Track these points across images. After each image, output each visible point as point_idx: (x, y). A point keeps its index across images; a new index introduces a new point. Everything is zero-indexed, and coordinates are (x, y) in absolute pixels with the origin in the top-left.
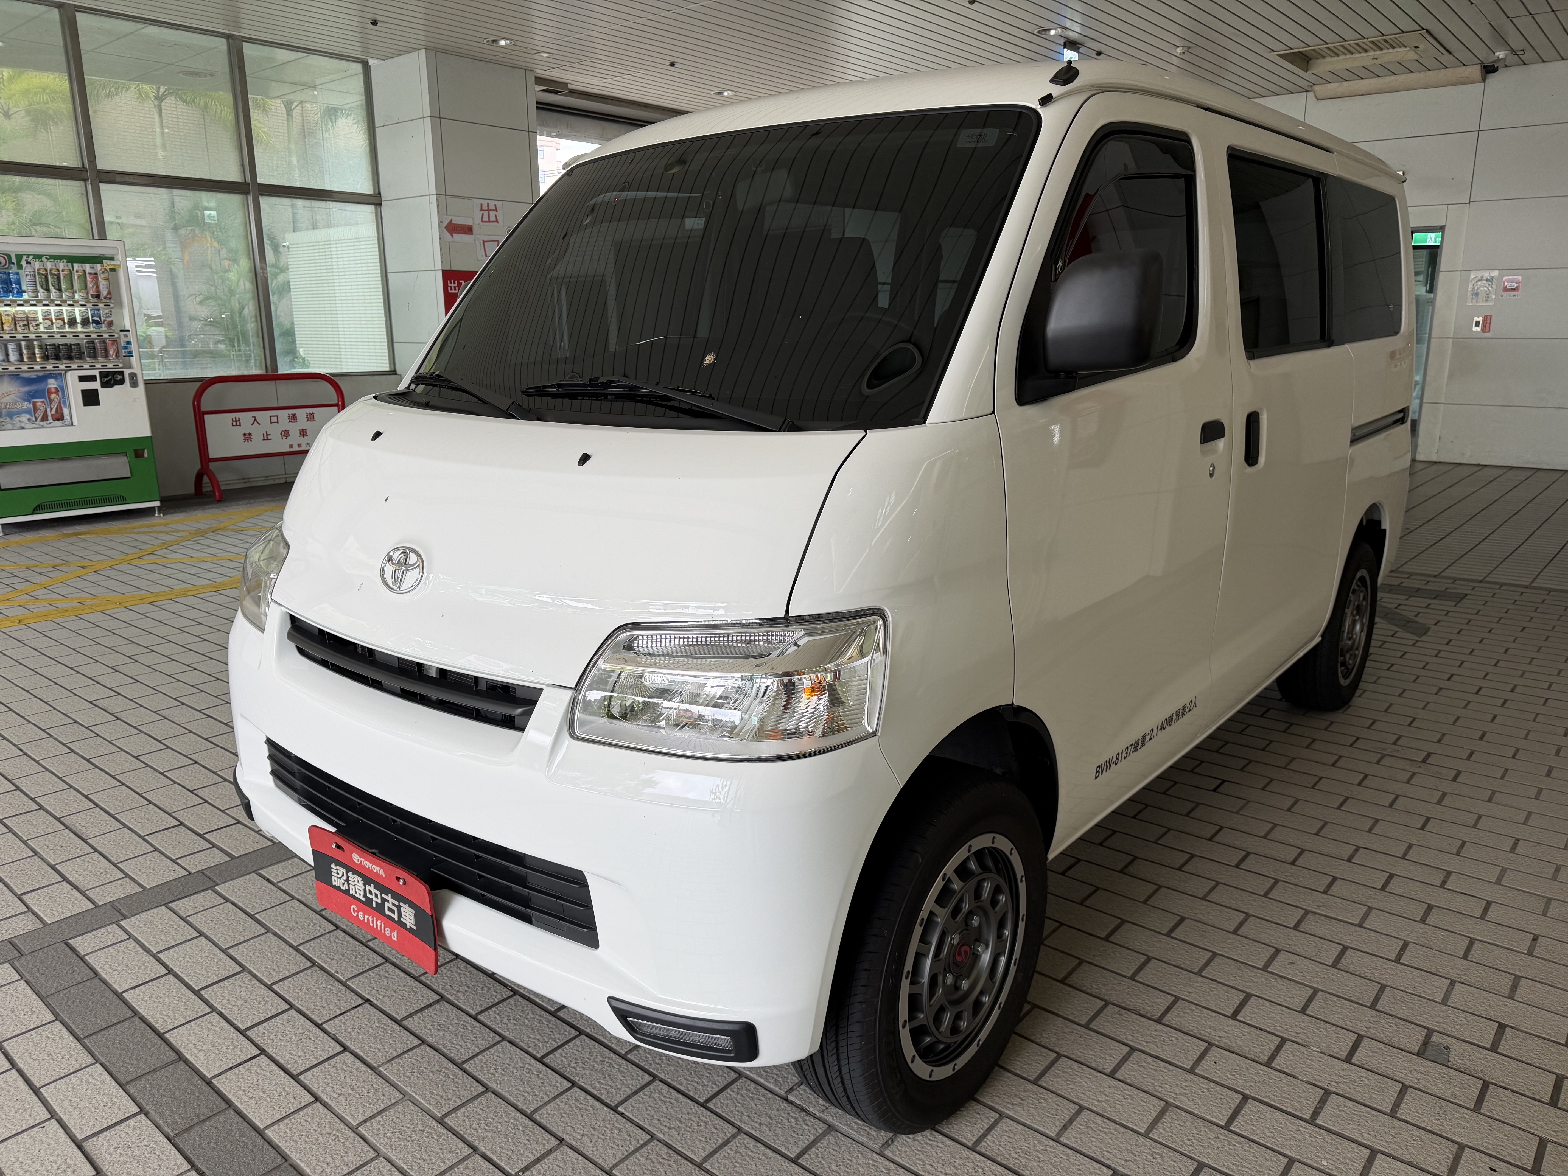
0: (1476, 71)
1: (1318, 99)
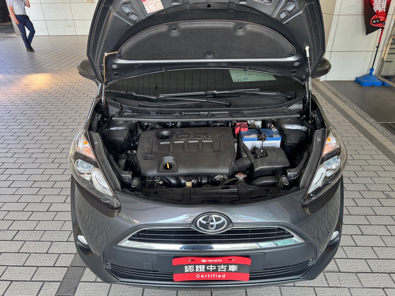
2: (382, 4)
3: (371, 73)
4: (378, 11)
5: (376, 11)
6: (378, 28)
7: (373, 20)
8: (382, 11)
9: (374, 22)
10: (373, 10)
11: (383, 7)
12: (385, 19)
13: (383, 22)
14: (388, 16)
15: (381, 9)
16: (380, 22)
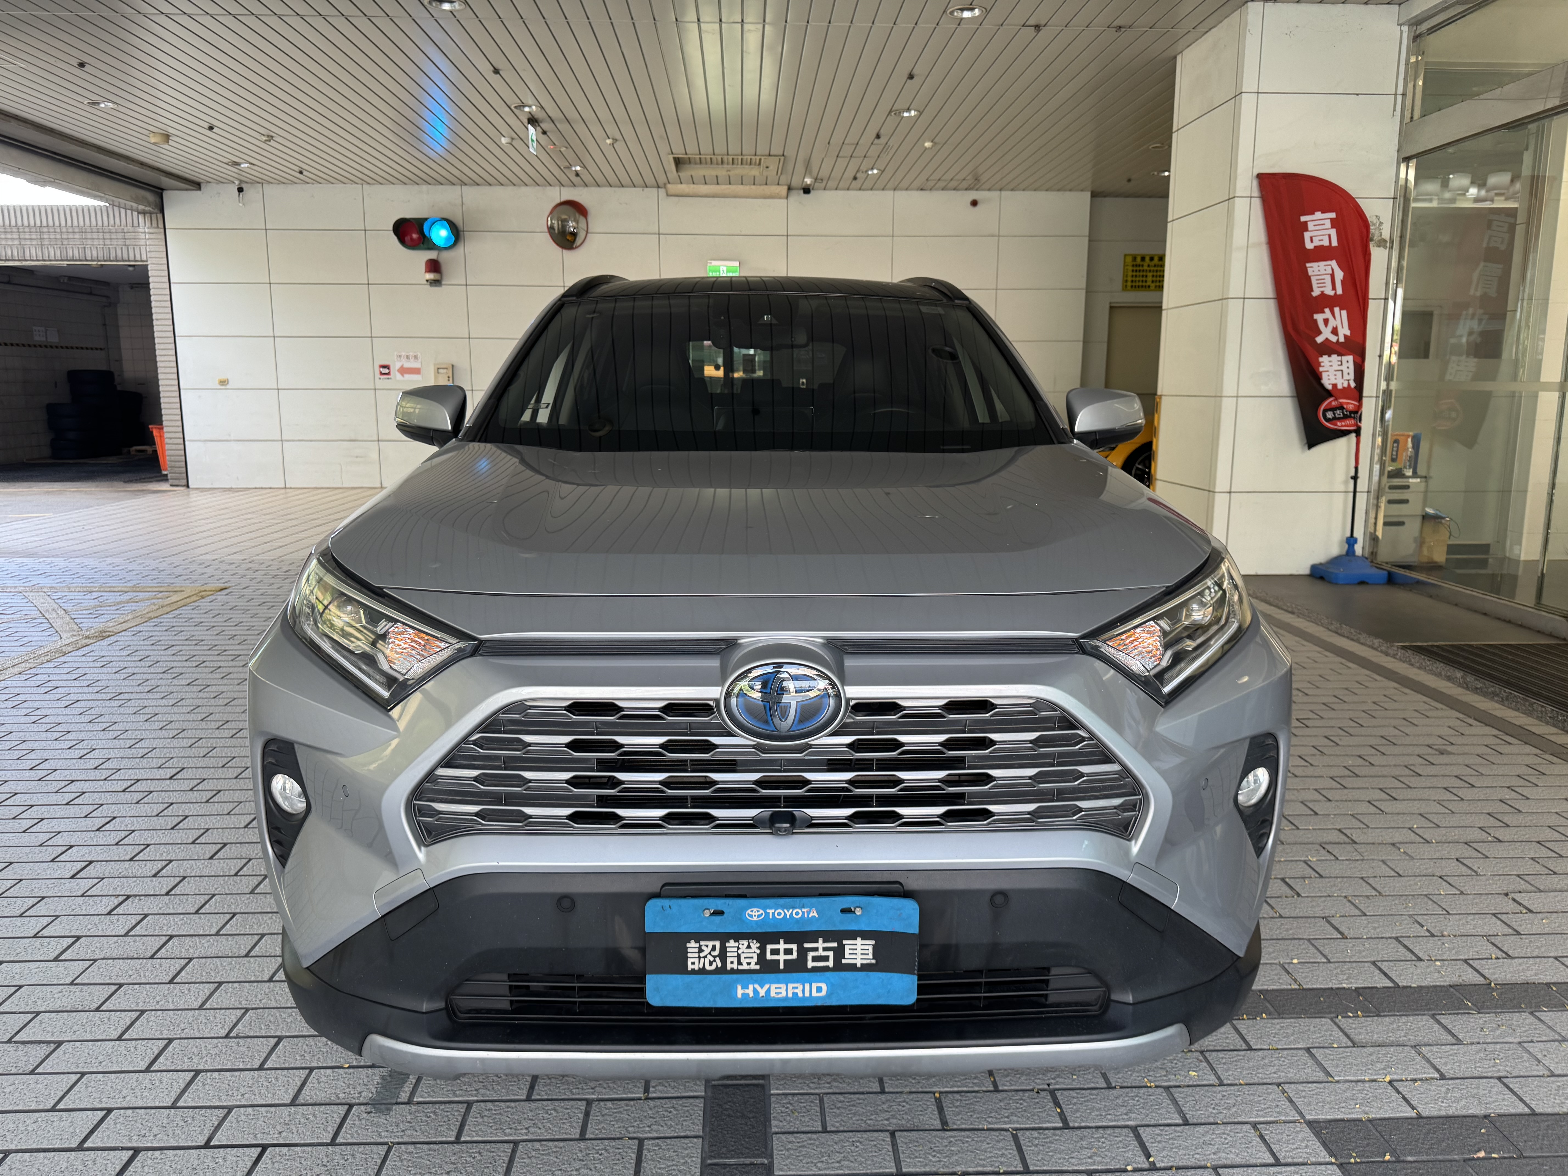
0: (783, 190)
1: (668, 195)
2: (1344, 368)
3: (1350, 552)
4: (1335, 386)
5: (1330, 387)
6: (1344, 433)
7: (1325, 411)
8: (1346, 385)
9: (1330, 415)
10: (1322, 386)
11: (1346, 377)
12: (1360, 406)
13: (1356, 414)
14: (1365, 400)
15: (1342, 381)
16: (1345, 417)
